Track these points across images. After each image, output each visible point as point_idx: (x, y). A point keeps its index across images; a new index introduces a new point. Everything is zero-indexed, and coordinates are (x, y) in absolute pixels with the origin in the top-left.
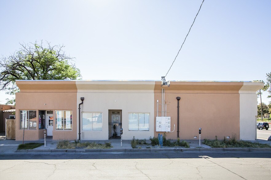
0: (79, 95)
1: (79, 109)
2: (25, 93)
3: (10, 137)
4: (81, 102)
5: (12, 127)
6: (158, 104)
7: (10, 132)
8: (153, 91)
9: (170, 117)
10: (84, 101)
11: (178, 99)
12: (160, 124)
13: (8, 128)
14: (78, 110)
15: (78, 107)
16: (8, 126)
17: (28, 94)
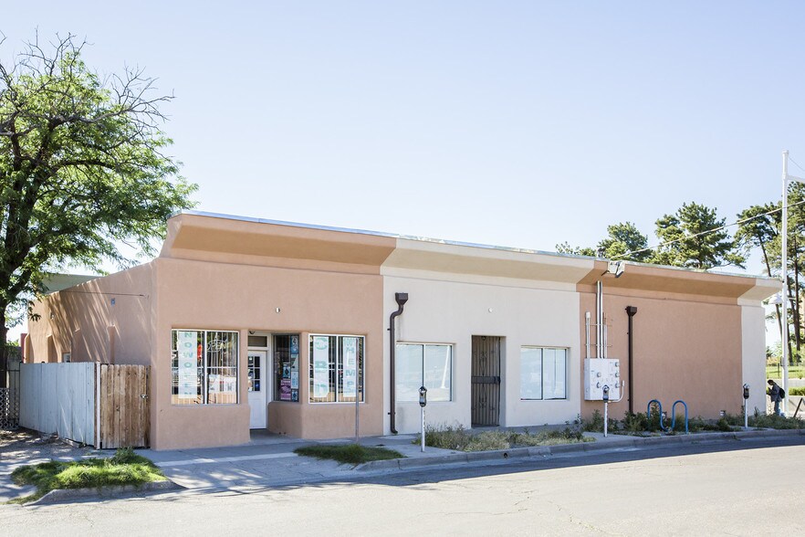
0: (391, 286)
1: (391, 329)
2: (196, 264)
3: (117, 439)
4: (395, 308)
5: (127, 396)
6: (588, 323)
7: (117, 421)
8: (573, 286)
9: (618, 361)
10: (406, 306)
11: (631, 312)
12: (597, 380)
13: (109, 403)
14: (387, 334)
15: (386, 325)
16: (108, 391)
17: (210, 267)
